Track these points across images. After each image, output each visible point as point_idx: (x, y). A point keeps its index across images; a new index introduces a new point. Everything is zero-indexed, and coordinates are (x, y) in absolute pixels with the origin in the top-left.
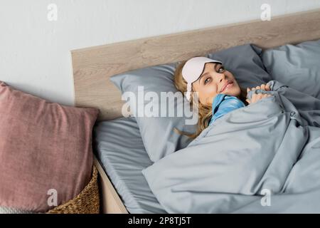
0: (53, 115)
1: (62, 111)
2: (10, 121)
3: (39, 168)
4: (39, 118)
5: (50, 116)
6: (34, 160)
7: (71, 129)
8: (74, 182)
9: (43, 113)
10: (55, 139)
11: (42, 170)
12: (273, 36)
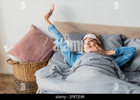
0: (44, 39)
1: (47, 39)
2: (29, 36)
3: (30, 51)
4: (38, 38)
5: (42, 39)
6: (30, 48)
7: (46, 45)
8: (39, 60)
9: (40, 37)
10: (40, 46)
11: (31, 52)
12: (132, 34)
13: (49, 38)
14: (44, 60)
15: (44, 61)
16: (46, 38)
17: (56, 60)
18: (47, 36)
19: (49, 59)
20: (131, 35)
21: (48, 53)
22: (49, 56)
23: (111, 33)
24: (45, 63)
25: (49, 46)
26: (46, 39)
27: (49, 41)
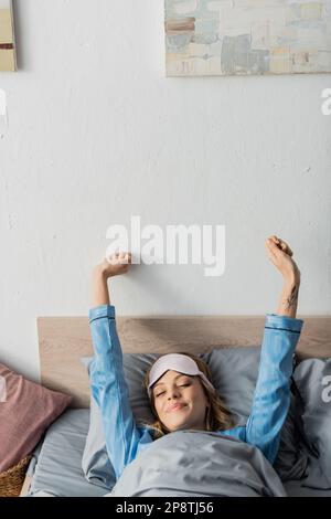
1: (19, 385)
12: (318, 341)
13: (24, 378)
14: (11, 466)
15: (11, 474)
16: (16, 381)
17: (54, 463)
18: (17, 372)
19: (30, 461)
20: (314, 343)
21: (24, 438)
22: (30, 450)
23: (247, 342)
24: (15, 478)
25: (27, 409)
26: (13, 384)
27: (26, 393)
